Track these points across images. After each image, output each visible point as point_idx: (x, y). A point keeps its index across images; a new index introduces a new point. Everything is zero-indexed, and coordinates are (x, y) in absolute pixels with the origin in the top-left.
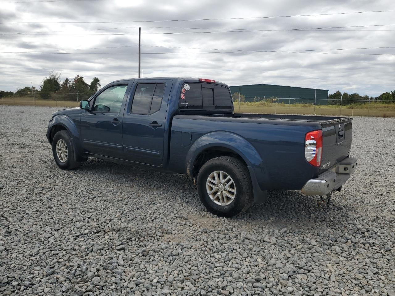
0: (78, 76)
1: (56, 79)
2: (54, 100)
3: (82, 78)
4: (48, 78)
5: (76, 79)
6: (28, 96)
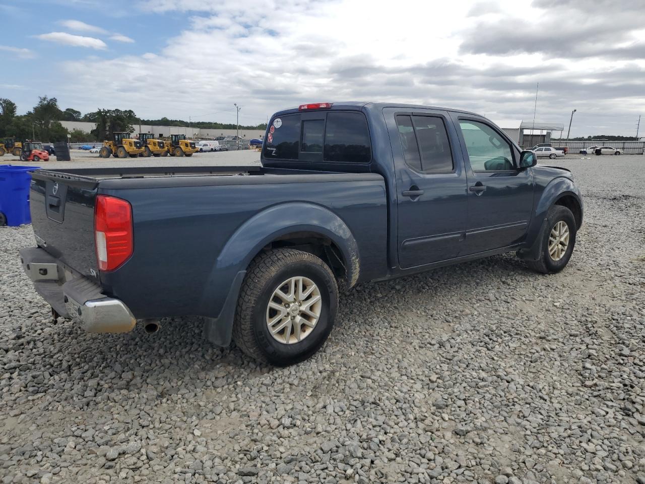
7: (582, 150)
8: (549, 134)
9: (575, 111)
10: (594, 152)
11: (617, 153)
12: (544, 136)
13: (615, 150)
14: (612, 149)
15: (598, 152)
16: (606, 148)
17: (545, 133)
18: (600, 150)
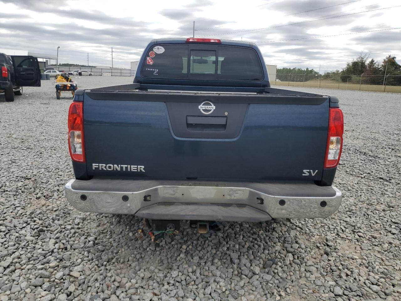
0: (390, 56)
1: (364, 61)
2: (354, 83)
3: (394, 58)
4: (355, 60)
5: (387, 60)
6: (330, 79)
7: (70, 72)
8: (47, 61)
9: (59, 47)
10: (78, 74)
11: (90, 75)
12: (45, 63)
13: (89, 73)
14: (87, 72)
15: (80, 74)
16: (84, 71)
17: (45, 60)
18: (81, 73)
